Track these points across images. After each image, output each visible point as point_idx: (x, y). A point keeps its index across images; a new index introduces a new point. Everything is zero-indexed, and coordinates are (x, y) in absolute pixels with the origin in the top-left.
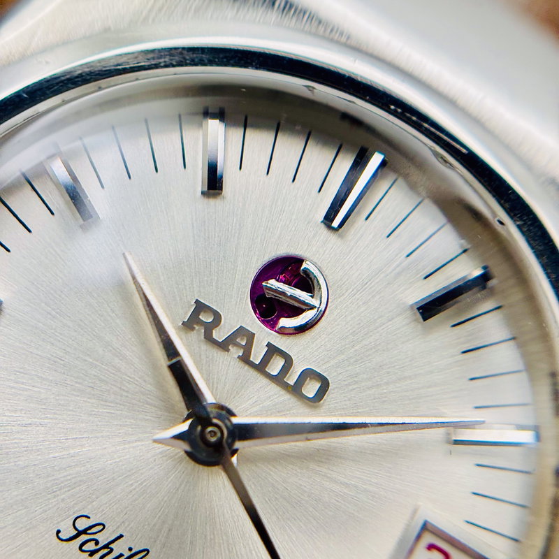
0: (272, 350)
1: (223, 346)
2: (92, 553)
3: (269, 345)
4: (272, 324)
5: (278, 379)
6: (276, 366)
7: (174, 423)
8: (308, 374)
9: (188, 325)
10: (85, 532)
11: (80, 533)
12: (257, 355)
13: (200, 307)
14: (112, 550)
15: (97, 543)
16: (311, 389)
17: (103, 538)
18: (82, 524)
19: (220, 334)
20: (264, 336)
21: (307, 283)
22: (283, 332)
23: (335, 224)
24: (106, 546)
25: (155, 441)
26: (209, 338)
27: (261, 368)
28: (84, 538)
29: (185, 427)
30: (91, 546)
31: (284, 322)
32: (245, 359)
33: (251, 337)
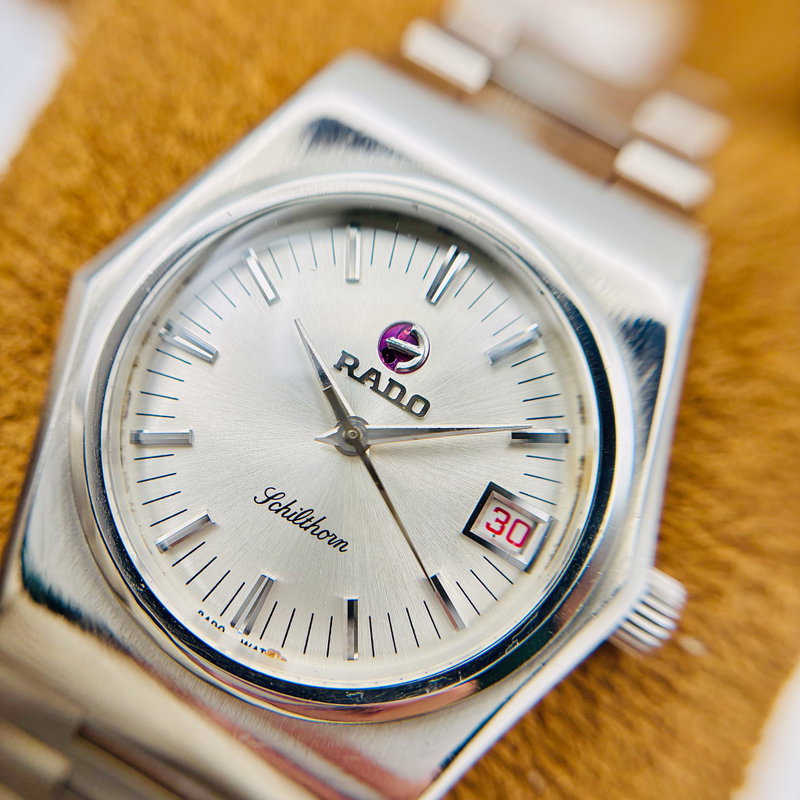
0: (392, 383)
1: (361, 380)
2: (277, 511)
3: (390, 380)
4: (393, 367)
5: (397, 402)
6: (395, 393)
7: (330, 428)
8: (416, 398)
9: (339, 367)
10: (272, 498)
11: (269, 499)
12: (383, 385)
13: (345, 355)
14: (289, 510)
15: (280, 505)
16: (418, 407)
17: (284, 503)
18: (270, 493)
19: (358, 373)
20: (387, 374)
21: (414, 338)
22: (400, 371)
23: (434, 300)
24: (286, 507)
25: (316, 440)
26: (351, 374)
27: (386, 395)
28: (272, 501)
29: (336, 431)
30: (276, 507)
31: (401, 365)
32: (375, 388)
33: (378, 374)
